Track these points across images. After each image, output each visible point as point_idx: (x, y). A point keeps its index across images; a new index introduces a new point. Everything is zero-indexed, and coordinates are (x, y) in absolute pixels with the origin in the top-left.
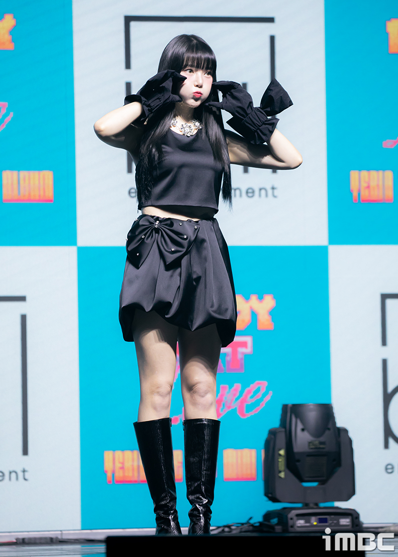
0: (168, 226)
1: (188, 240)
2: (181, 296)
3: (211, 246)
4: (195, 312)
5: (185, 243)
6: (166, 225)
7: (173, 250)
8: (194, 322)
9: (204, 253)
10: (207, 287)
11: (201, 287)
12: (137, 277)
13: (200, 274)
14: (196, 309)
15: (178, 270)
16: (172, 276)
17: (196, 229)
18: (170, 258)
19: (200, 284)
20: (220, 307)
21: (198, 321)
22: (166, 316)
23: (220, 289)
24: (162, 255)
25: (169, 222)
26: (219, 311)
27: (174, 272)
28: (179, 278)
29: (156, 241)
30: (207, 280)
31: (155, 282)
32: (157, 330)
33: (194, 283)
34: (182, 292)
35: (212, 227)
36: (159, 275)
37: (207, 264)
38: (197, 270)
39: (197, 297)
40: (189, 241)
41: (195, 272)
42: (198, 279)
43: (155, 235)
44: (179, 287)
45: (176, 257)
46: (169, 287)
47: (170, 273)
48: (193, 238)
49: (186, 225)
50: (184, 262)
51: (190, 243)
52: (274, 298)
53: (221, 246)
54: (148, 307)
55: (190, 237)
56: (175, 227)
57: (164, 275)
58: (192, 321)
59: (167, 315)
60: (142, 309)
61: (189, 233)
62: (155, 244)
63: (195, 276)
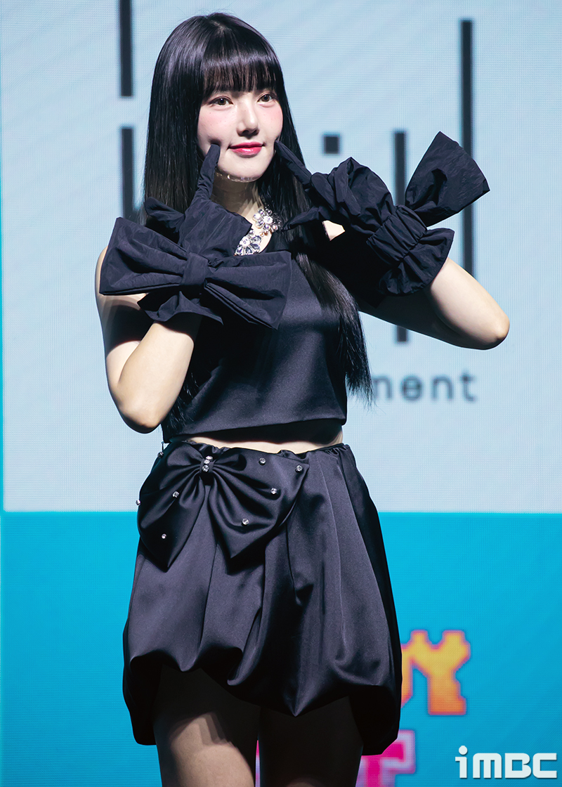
0: (233, 467)
1: (281, 498)
2: (265, 632)
3: (337, 513)
4: (301, 670)
5: (274, 506)
6: (228, 464)
7: (245, 523)
8: (298, 697)
9: (322, 528)
10: (328, 608)
11: (313, 609)
12: (162, 589)
13: (311, 579)
14: (302, 663)
15: (258, 572)
16: (242, 586)
17: (299, 473)
18: (240, 541)
19: (311, 603)
20: (358, 657)
21: (307, 694)
22: (231, 683)
23: (359, 614)
24: (220, 538)
25: (235, 458)
26: (357, 666)
27: (249, 574)
28: (259, 590)
29: (205, 503)
30: (329, 595)
31: (202, 601)
32: (209, 716)
33: (298, 601)
34: (266, 624)
35: (339, 468)
36: (212, 583)
37: (327, 555)
38: (304, 569)
39: (305, 636)
40: (284, 500)
41: (299, 575)
42: (307, 591)
43: (204, 490)
44: (259, 612)
45: (253, 540)
46: (235, 612)
47: (237, 579)
48: (292, 494)
49: (276, 464)
50: (272, 551)
51: (286, 506)
52: (466, 641)
53: (361, 510)
54: (186, 662)
55: (286, 491)
56: (251, 469)
57: (225, 585)
58: (293, 692)
59: (232, 678)
60: (173, 664)
61: (284, 482)
62: (204, 512)
63: (299, 585)
